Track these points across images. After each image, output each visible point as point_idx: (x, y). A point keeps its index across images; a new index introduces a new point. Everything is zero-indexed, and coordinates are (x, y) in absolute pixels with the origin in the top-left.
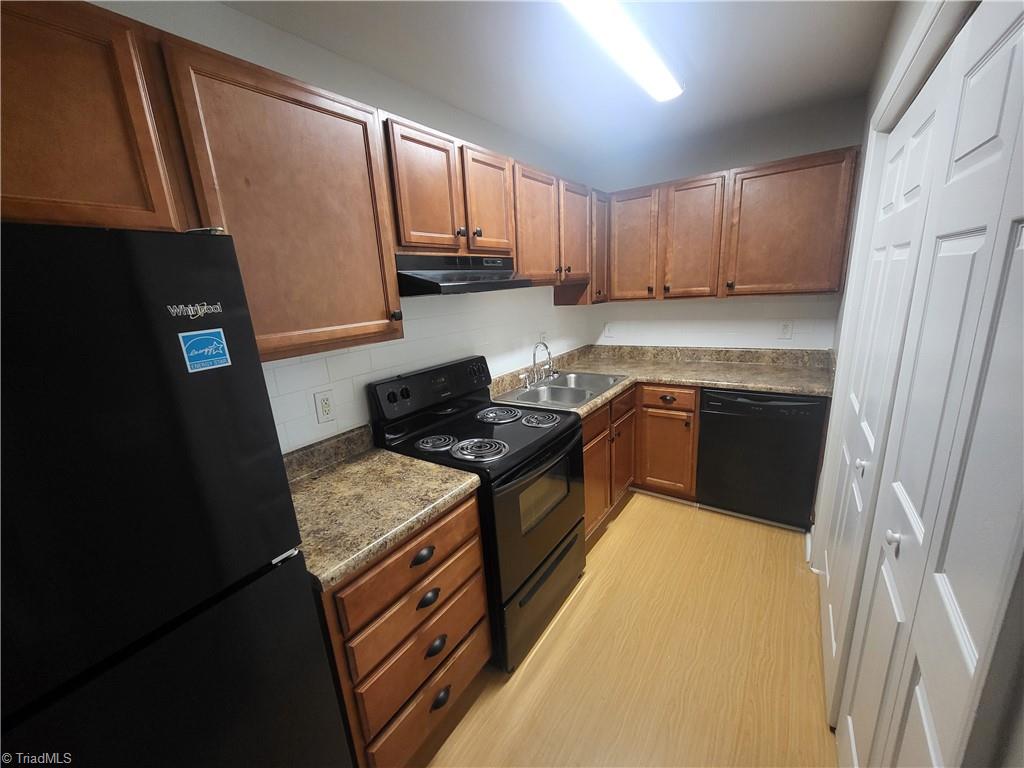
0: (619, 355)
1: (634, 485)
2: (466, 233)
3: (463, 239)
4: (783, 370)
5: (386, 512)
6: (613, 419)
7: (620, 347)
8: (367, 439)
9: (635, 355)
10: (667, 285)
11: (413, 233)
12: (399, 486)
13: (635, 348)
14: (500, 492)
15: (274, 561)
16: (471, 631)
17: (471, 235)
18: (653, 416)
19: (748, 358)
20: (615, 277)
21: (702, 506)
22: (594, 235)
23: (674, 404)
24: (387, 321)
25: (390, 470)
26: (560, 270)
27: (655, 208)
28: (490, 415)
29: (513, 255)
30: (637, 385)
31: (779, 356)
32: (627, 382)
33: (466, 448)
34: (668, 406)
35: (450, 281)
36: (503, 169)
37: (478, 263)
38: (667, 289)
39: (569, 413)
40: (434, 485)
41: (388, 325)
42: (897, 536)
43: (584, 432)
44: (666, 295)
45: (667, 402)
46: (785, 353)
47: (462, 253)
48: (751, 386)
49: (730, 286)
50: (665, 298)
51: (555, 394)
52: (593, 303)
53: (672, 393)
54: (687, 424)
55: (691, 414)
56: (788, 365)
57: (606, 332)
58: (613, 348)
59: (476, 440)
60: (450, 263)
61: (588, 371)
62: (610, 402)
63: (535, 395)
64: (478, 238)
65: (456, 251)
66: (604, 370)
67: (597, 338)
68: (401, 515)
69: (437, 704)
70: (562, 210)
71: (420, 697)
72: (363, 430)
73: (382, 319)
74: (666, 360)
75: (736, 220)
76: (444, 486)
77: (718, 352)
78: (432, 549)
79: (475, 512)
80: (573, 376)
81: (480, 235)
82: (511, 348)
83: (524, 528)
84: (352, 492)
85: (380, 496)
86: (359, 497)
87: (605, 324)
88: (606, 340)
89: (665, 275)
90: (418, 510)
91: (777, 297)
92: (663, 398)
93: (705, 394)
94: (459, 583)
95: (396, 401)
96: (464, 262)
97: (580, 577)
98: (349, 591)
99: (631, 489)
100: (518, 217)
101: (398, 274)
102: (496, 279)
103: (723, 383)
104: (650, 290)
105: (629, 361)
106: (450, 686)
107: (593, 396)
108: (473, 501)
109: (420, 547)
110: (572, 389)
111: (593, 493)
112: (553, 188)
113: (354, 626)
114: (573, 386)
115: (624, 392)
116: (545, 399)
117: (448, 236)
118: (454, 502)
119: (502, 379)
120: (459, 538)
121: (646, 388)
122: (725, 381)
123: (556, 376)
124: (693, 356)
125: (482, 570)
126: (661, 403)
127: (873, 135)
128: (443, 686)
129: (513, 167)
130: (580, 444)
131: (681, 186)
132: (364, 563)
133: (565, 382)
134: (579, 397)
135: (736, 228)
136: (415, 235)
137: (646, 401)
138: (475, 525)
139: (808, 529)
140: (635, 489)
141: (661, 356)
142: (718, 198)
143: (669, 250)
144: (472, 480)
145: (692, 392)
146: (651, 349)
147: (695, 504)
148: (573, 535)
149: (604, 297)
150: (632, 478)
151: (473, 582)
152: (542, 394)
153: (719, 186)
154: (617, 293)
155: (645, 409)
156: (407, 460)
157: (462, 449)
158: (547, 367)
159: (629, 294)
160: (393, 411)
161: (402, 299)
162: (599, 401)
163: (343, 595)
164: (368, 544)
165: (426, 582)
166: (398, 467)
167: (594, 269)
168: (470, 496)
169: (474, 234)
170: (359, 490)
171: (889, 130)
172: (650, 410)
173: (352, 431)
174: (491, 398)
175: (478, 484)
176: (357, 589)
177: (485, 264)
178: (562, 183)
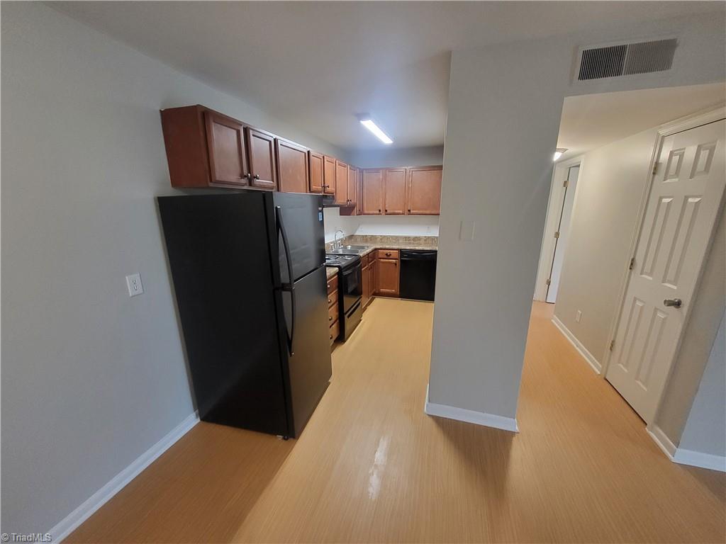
1: (375, 294)
2: (324, 187)
6: (369, 261)
10: (386, 209)
18: (383, 263)
19: (416, 239)
20: (365, 205)
21: (402, 299)
26: (347, 201)
27: (381, 177)
29: (335, 194)
30: (376, 249)
31: (427, 239)
32: (372, 248)
34: (389, 258)
36: (333, 163)
39: (357, 255)
43: (362, 263)
46: (429, 237)
48: (417, 248)
49: (409, 211)
50: (386, 214)
52: (357, 215)
53: (390, 252)
54: (396, 265)
55: (397, 261)
56: (430, 242)
57: (360, 229)
58: (363, 236)
61: (355, 244)
62: (368, 254)
65: (321, 193)
66: (361, 244)
67: (355, 232)
70: (348, 177)
77: (406, 237)
79: (337, 280)
80: (350, 246)
81: (327, 188)
87: (360, 225)
88: (359, 233)
89: (385, 205)
91: (425, 216)
92: (387, 254)
93: (402, 252)
94: (334, 301)
99: (373, 296)
100: (336, 180)
104: (380, 211)
105: (370, 241)
107: (362, 251)
112: (346, 168)
115: (372, 251)
117: (320, 188)
119: (329, 243)
120: (334, 287)
121: (379, 250)
122: (410, 247)
124: (397, 238)
125: (338, 301)
126: (385, 257)
131: (391, 170)
134: (356, 251)
136: (313, 187)
137: (380, 256)
138: (337, 284)
141: (384, 239)
142: (404, 177)
143: (387, 195)
145: (397, 251)
146: (380, 236)
147: (399, 298)
148: (359, 301)
149: (361, 213)
153: (404, 172)
154: (366, 212)
159: (371, 212)
162: (365, 253)
167: (358, 201)
168: (336, 274)
172: (381, 260)
175: (338, 271)
177: (328, 198)
178: (348, 166)
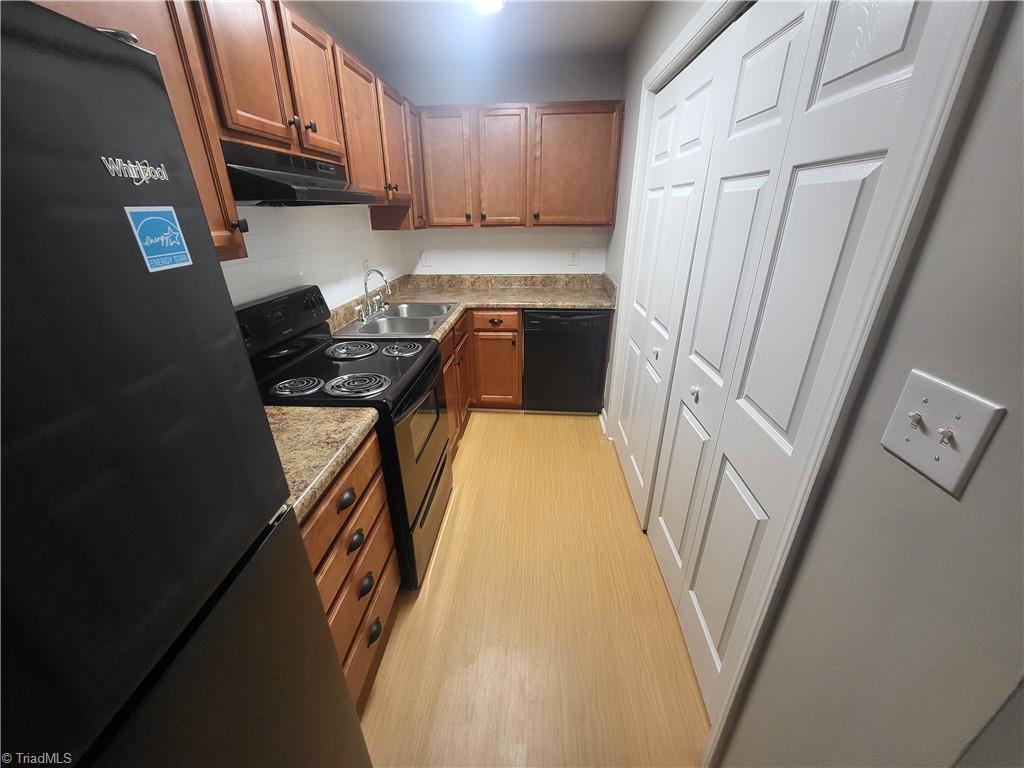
0: (439, 283)
1: (472, 405)
2: (297, 126)
3: (295, 133)
4: (575, 291)
6: (456, 345)
7: (439, 276)
9: (454, 283)
10: (484, 213)
11: (239, 112)
13: (453, 276)
14: (399, 421)
15: (271, 521)
17: (303, 128)
18: (484, 339)
19: (548, 282)
20: (432, 203)
22: (411, 152)
23: (502, 326)
24: (227, 233)
26: (388, 187)
27: (466, 130)
28: (341, 350)
29: (344, 162)
30: (467, 311)
31: (571, 279)
32: (460, 308)
33: (341, 386)
34: (497, 328)
36: (324, 48)
37: (311, 167)
38: (483, 217)
39: (427, 340)
40: (330, 427)
41: (229, 238)
42: (697, 389)
43: (442, 355)
44: (481, 224)
45: (495, 324)
46: (574, 277)
47: (294, 151)
48: (560, 304)
49: (537, 216)
50: (482, 226)
51: (392, 326)
52: (416, 228)
53: (500, 316)
54: (514, 343)
55: (516, 334)
56: (577, 287)
57: (423, 261)
58: (432, 278)
59: (346, 377)
60: (286, 162)
61: (418, 301)
62: (453, 329)
63: (374, 327)
64: (311, 134)
65: (287, 146)
66: (432, 299)
67: (414, 268)
69: (373, 638)
70: (383, 116)
71: (359, 638)
74: (482, 287)
75: (538, 154)
76: (344, 426)
77: (526, 278)
78: (351, 490)
79: (376, 449)
80: (405, 306)
81: (315, 131)
83: (415, 452)
87: (421, 252)
88: (421, 270)
89: (480, 203)
90: (332, 453)
91: (571, 228)
92: (492, 321)
93: (525, 313)
94: (374, 519)
96: (300, 163)
97: (450, 492)
99: (469, 409)
100: (346, 115)
101: (228, 168)
103: (540, 304)
104: (468, 217)
105: (450, 289)
106: (378, 618)
107: (437, 324)
108: (375, 435)
109: (342, 492)
110: (406, 319)
112: (372, 85)
114: (405, 315)
115: (461, 318)
116: (387, 330)
117: (280, 126)
118: (361, 439)
119: (340, 311)
120: (370, 476)
121: (475, 313)
122: (540, 302)
123: (387, 307)
124: (506, 281)
126: (490, 326)
127: (645, 94)
128: (374, 619)
129: (333, 48)
131: (489, 112)
133: (398, 313)
135: (538, 161)
136: (242, 115)
137: (477, 326)
138: (378, 460)
139: (600, 412)
140: (472, 409)
141: (479, 283)
142: (523, 129)
143: (483, 177)
144: (370, 415)
145: (516, 313)
146: (468, 277)
147: (523, 410)
149: (424, 223)
150: (470, 399)
151: (382, 517)
152: (381, 327)
153: (523, 116)
154: (436, 220)
155: (476, 333)
156: (272, 410)
157: (336, 387)
158: (378, 297)
159: (448, 220)
161: (237, 203)
162: (445, 327)
165: (351, 526)
167: (414, 191)
168: (372, 432)
169: (307, 128)
171: (657, 91)
172: (481, 334)
175: (377, 417)
177: (320, 170)
178: (379, 82)
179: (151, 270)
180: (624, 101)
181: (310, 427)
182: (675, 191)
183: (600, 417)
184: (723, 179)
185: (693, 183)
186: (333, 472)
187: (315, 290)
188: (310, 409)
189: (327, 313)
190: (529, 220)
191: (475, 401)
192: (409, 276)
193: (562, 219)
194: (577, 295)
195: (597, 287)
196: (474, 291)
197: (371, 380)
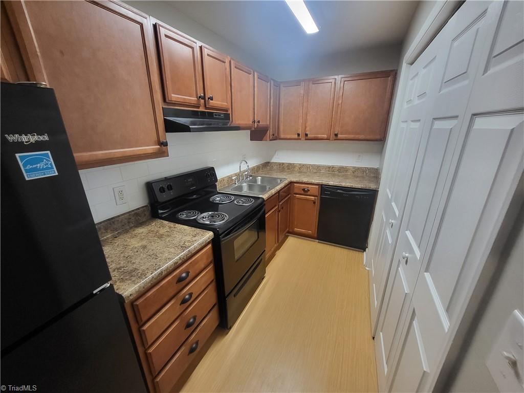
0: (283, 167)
1: (288, 232)
2: (204, 98)
3: (202, 101)
4: (357, 177)
5: (161, 255)
6: (280, 200)
7: (283, 164)
8: (148, 213)
9: (290, 168)
10: (307, 133)
11: (173, 95)
12: (168, 240)
13: (290, 164)
14: (224, 241)
15: (95, 292)
16: (209, 312)
17: (207, 99)
18: (298, 199)
19: (342, 170)
20: (281, 128)
21: (319, 241)
22: (272, 104)
23: (309, 193)
24: (159, 147)
25: (162, 231)
26: (254, 122)
27: (302, 92)
28: (217, 199)
29: (230, 112)
30: (291, 183)
31: (356, 169)
32: (286, 182)
33: (204, 217)
34: (306, 193)
35: (195, 125)
36: (224, 62)
37: (210, 115)
38: (306, 135)
39: (259, 198)
40: (188, 238)
41: (159, 149)
43: (266, 207)
44: (306, 138)
45: (305, 191)
46: (359, 169)
47: (202, 109)
48: (344, 184)
49: (336, 135)
50: (306, 139)
51: (250, 187)
52: (270, 140)
53: (308, 187)
54: (314, 203)
55: (316, 198)
56: (360, 174)
57: (276, 156)
58: (280, 164)
59: (210, 213)
60: (195, 114)
61: (267, 176)
62: (279, 192)
63: (240, 188)
64: (211, 101)
65: (198, 107)
66: (275, 175)
67: (271, 159)
68: (170, 256)
69: (192, 350)
70: (256, 89)
71: (183, 348)
72: (145, 208)
73: (156, 145)
74: (305, 170)
75: (340, 102)
76: (194, 239)
77: (329, 167)
78: (188, 273)
79: (211, 252)
80: (260, 178)
81: (212, 100)
82: (228, 163)
83: (236, 257)
84: (140, 244)
85: (156, 246)
86: (144, 247)
87: (276, 151)
88: (276, 159)
89: (306, 127)
90: (180, 253)
91: (357, 142)
92: (304, 190)
93: (323, 188)
94: (203, 289)
95: (164, 191)
96: (203, 115)
97: (263, 278)
98: (141, 300)
99: (287, 234)
100: (233, 90)
101: (165, 119)
102: (220, 125)
103: (331, 183)
104: (299, 135)
105: (287, 170)
106: (198, 341)
107: (270, 189)
108: (210, 246)
109: (181, 273)
110: (259, 185)
111: (270, 237)
112: (251, 76)
113: (144, 319)
114: (259, 183)
115: (285, 187)
116: (245, 191)
117: (193, 99)
118: (199, 247)
119: (223, 179)
120: (203, 266)
121: (295, 184)
122: (332, 182)
123: (251, 178)
124: (317, 169)
125: (214, 281)
126: (302, 192)
127: (404, 65)
128: (195, 341)
129: (230, 62)
130: (264, 214)
131: (315, 82)
132: (150, 284)
133: (255, 181)
134: (263, 189)
135: (340, 106)
136: (174, 96)
137: (296, 191)
138: (211, 258)
139: (365, 250)
140: (289, 234)
141: (303, 168)
142: (333, 89)
143: (308, 115)
144: (209, 235)
145: (317, 187)
146: (298, 165)
147: (316, 240)
148: (260, 258)
149: (276, 137)
150: (288, 229)
151: (210, 287)
152: (244, 188)
153: (333, 83)
154: (282, 136)
155: (295, 195)
156: (172, 224)
157: (203, 218)
158: (247, 173)
159: (288, 137)
160: (163, 197)
161: (167, 134)
162: (273, 191)
163: (138, 303)
164: (152, 274)
165: (185, 290)
166: (167, 229)
167: (271, 122)
168: (208, 243)
169: (209, 98)
170: (144, 243)
171: (412, 64)
172: (297, 196)
173: (138, 209)
174: (218, 189)
175: (213, 237)
176: (145, 299)
177: (215, 116)
178: (256, 74)
179: (27, 179)
180: (397, 70)
181: (180, 237)
182: (412, 123)
183: (365, 253)
184: (434, 119)
185: (420, 120)
186: (176, 263)
187: (212, 169)
188: (186, 227)
189: (216, 180)
190: (332, 136)
191: (291, 231)
192: (269, 162)
193: (351, 136)
194: (358, 179)
195: (372, 175)
196: (300, 172)
197: (219, 216)
